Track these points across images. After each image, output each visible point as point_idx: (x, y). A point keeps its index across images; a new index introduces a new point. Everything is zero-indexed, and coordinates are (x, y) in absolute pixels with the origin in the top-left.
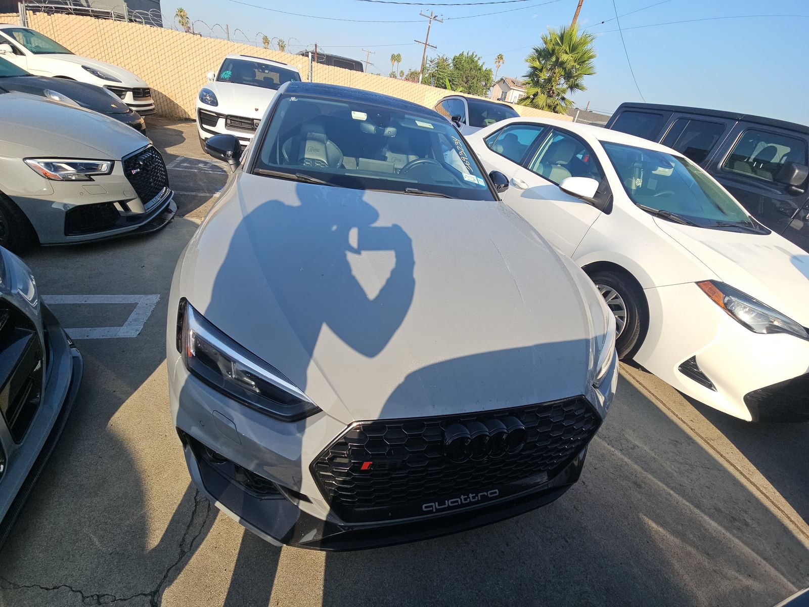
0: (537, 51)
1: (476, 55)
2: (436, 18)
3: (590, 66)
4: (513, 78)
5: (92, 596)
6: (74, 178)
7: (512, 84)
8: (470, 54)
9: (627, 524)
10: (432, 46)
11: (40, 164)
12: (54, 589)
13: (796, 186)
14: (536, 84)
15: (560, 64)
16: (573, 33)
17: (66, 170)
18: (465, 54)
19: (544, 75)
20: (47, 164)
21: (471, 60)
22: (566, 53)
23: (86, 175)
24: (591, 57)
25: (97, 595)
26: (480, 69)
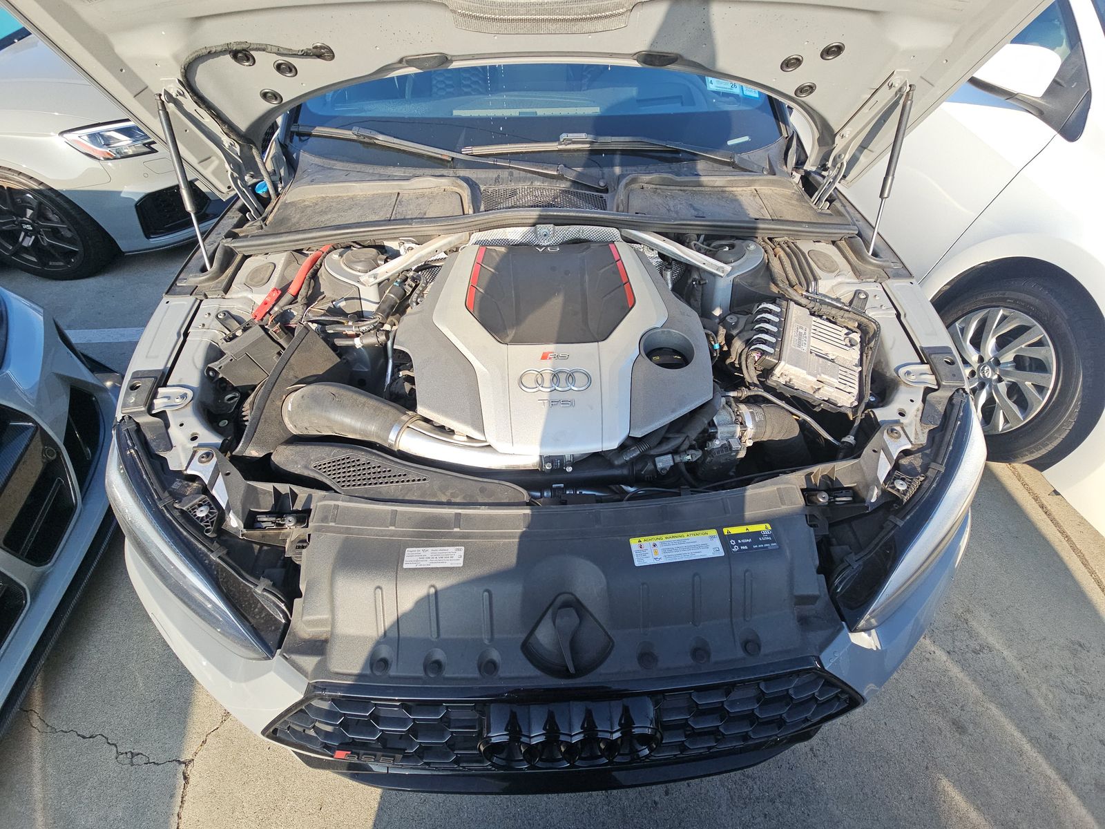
5: (126, 753)
6: (130, 152)
9: (906, 798)
11: (82, 137)
12: (90, 737)
17: (119, 141)
20: (93, 137)
23: (144, 145)
25: (132, 753)
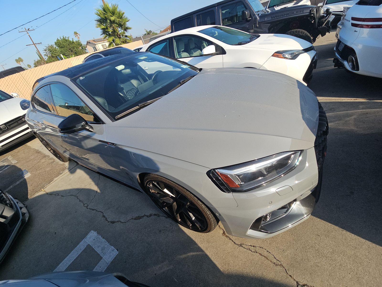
0: (98, 21)
1: (66, 37)
2: (29, 30)
3: (125, 17)
4: (93, 39)
7: (94, 42)
8: (62, 38)
10: (39, 43)
13: (249, 18)
14: (110, 35)
15: (112, 22)
16: (107, 6)
18: (59, 39)
19: (110, 30)
21: (65, 40)
22: (112, 16)
24: (123, 13)
26: (73, 42)
